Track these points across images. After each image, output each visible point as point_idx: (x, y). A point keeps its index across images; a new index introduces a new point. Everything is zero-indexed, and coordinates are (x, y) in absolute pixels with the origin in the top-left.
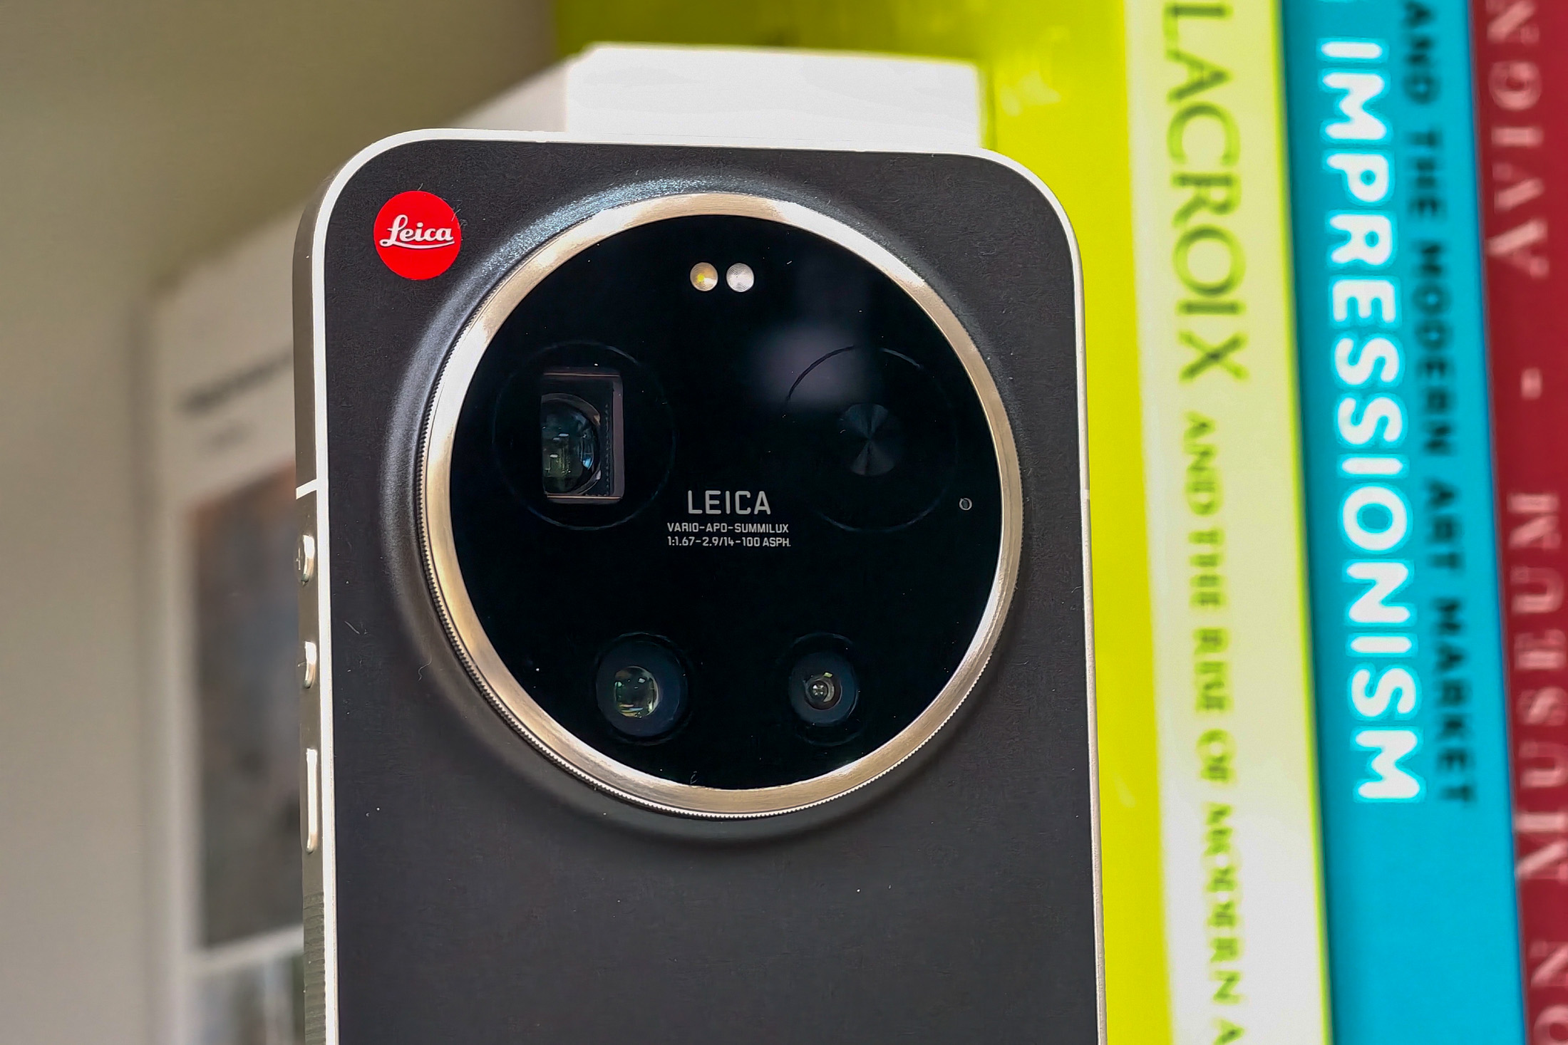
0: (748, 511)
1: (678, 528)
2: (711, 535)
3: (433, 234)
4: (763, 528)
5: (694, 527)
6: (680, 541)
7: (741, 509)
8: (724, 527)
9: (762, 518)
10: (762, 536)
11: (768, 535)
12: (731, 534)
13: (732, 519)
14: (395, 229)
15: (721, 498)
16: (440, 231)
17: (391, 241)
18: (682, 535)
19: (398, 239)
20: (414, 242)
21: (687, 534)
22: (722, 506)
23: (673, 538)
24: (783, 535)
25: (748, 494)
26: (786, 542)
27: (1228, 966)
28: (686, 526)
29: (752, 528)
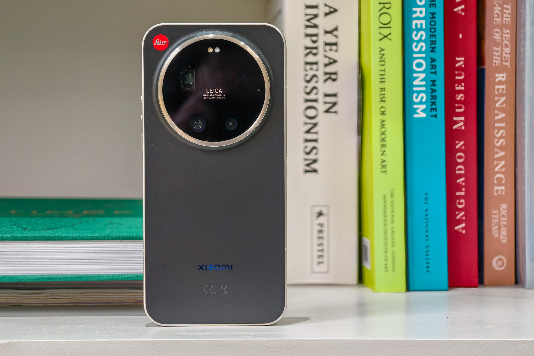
0: (218, 92)
2: (211, 97)
3: (163, 42)
4: (220, 95)
6: (205, 98)
7: (216, 92)
8: (213, 95)
9: (220, 93)
11: (221, 97)
14: (156, 42)
15: (213, 90)
16: (165, 42)
17: (156, 44)
19: (157, 43)
20: (160, 44)
22: (213, 91)
25: (218, 89)
26: (225, 98)
27: (384, 149)
28: (206, 95)
29: (218, 95)
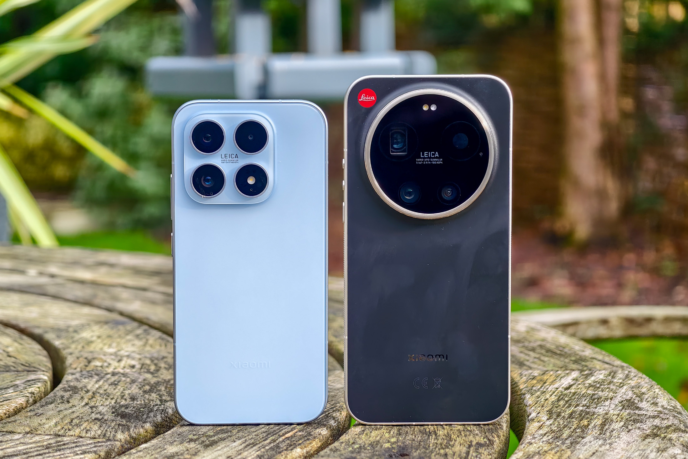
0: (434, 156)
1: (418, 160)
2: (425, 161)
3: (370, 98)
5: (422, 160)
6: (419, 163)
7: (432, 156)
8: (428, 160)
9: (437, 158)
10: (436, 161)
11: (438, 161)
12: (430, 161)
13: (431, 158)
14: (362, 97)
15: (428, 154)
16: (372, 97)
17: (361, 100)
18: (419, 161)
19: (363, 99)
20: (366, 100)
21: (420, 161)
22: (428, 155)
23: (417, 162)
24: (441, 161)
25: (434, 153)
26: (442, 163)
28: (420, 160)
29: (434, 160)
